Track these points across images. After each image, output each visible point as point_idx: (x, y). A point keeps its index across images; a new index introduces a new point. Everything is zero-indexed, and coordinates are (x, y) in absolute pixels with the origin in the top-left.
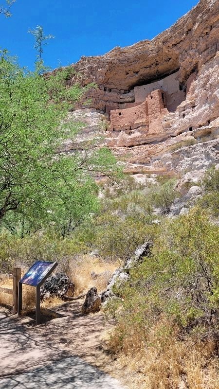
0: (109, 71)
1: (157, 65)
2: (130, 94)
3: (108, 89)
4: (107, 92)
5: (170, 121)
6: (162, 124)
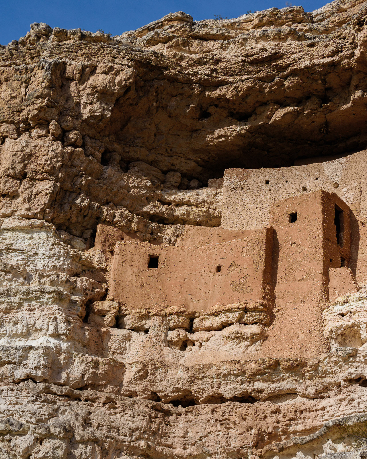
0: (132, 94)
1: (324, 99)
2: (205, 194)
3: (117, 157)
4: (110, 171)
5: (362, 320)
6: (325, 328)
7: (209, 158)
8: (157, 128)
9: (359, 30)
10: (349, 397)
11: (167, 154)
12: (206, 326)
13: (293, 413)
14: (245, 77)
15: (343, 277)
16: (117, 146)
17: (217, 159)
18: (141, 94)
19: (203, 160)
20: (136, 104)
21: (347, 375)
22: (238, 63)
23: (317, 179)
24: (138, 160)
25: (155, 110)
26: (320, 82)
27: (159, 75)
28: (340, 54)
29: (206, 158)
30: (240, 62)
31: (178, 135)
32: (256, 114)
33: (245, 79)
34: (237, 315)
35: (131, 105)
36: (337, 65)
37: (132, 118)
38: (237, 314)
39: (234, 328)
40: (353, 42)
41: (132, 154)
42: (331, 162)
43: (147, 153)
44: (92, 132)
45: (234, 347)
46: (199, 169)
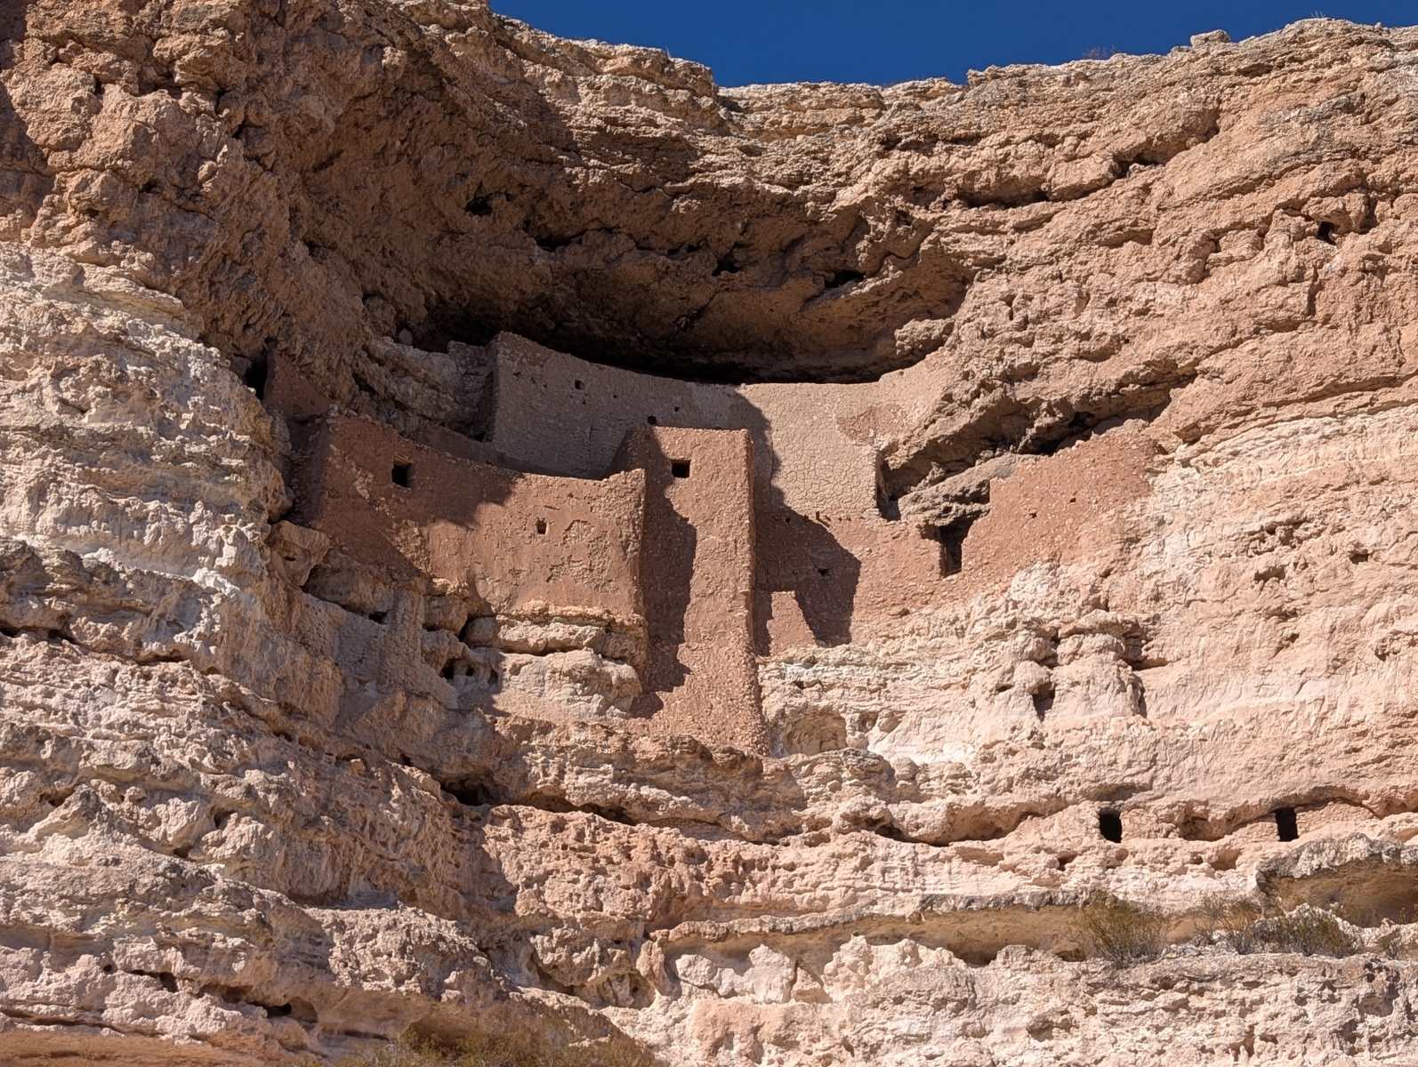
1: (727, 264)
2: (443, 366)
5: (851, 703)
6: (765, 704)
7: (452, 298)
8: (381, 196)
9: (880, 155)
10: (861, 854)
11: (380, 258)
12: (507, 638)
13: (730, 864)
14: (593, 162)
15: (785, 612)
16: (305, 204)
17: (464, 305)
18: (383, 113)
19: (441, 299)
20: (368, 129)
21: (858, 808)
22: (588, 128)
23: (677, 409)
24: (333, 247)
25: (395, 157)
26: (740, 226)
27: (430, 88)
28: (802, 188)
29: (447, 295)
30: (593, 129)
31: (413, 228)
32: (580, 242)
33: (594, 167)
34: (594, 633)
35: (356, 125)
36: (787, 206)
37: (344, 155)
38: (591, 631)
39: (584, 657)
40: (847, 174)
41: (325, 229)
42: (705, 387)
43: (351, 241)
44: (286, 148)
45: (576, 698)
46: (423, 313)
